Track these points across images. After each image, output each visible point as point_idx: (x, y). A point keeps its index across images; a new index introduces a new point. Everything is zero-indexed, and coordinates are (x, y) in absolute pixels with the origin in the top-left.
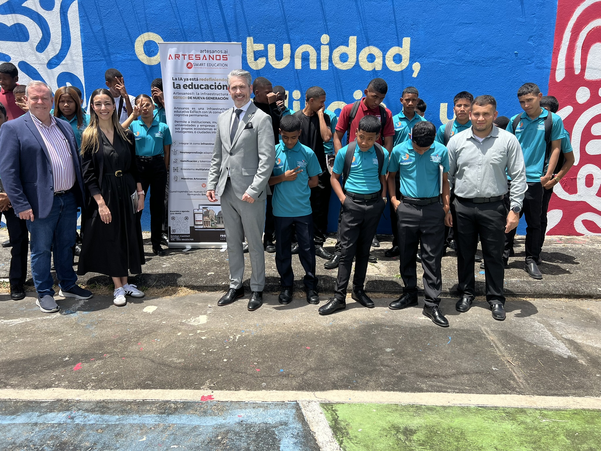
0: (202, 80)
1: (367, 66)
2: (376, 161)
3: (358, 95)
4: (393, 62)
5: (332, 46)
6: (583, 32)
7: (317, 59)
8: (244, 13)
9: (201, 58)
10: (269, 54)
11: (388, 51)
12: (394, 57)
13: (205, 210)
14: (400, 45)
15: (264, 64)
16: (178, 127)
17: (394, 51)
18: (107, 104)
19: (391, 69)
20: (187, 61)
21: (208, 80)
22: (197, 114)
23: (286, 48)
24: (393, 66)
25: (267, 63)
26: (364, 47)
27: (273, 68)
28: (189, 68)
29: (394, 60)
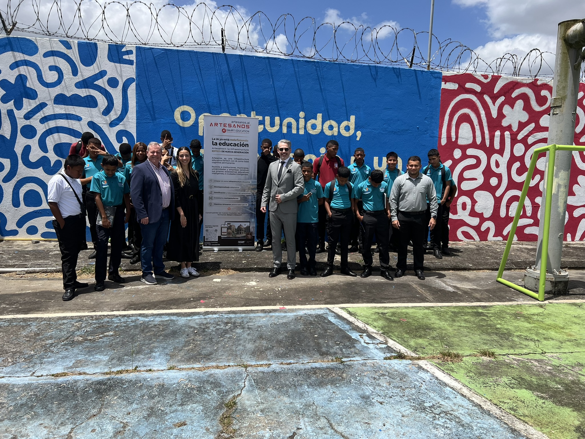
0: (232, 140)
1: (328, 133)
2: (347, 190)
3: (323, 150)
4: (344, 130)
5: (306, 119)
6: (455, 116)
7: (297, 127)
8: (250, 96)
9: (232, 126)
10: (266, 123)
11: (341, 123)
12: (345, 127)
13: (229, 225)
14: (348, 120)
15: (262, 129)
16: (213, 170)
17: (344, 124)
18: (186, 156)
19: (343, 135)
20: (223, 127)
21: (236, 140)
22: (227, 162)
23: (277, 119)
24: (344, 133)
25: (264, 128)
26: (327, 121)
27: (268, 132)
28: (224, 132)
29: (345, 129)
